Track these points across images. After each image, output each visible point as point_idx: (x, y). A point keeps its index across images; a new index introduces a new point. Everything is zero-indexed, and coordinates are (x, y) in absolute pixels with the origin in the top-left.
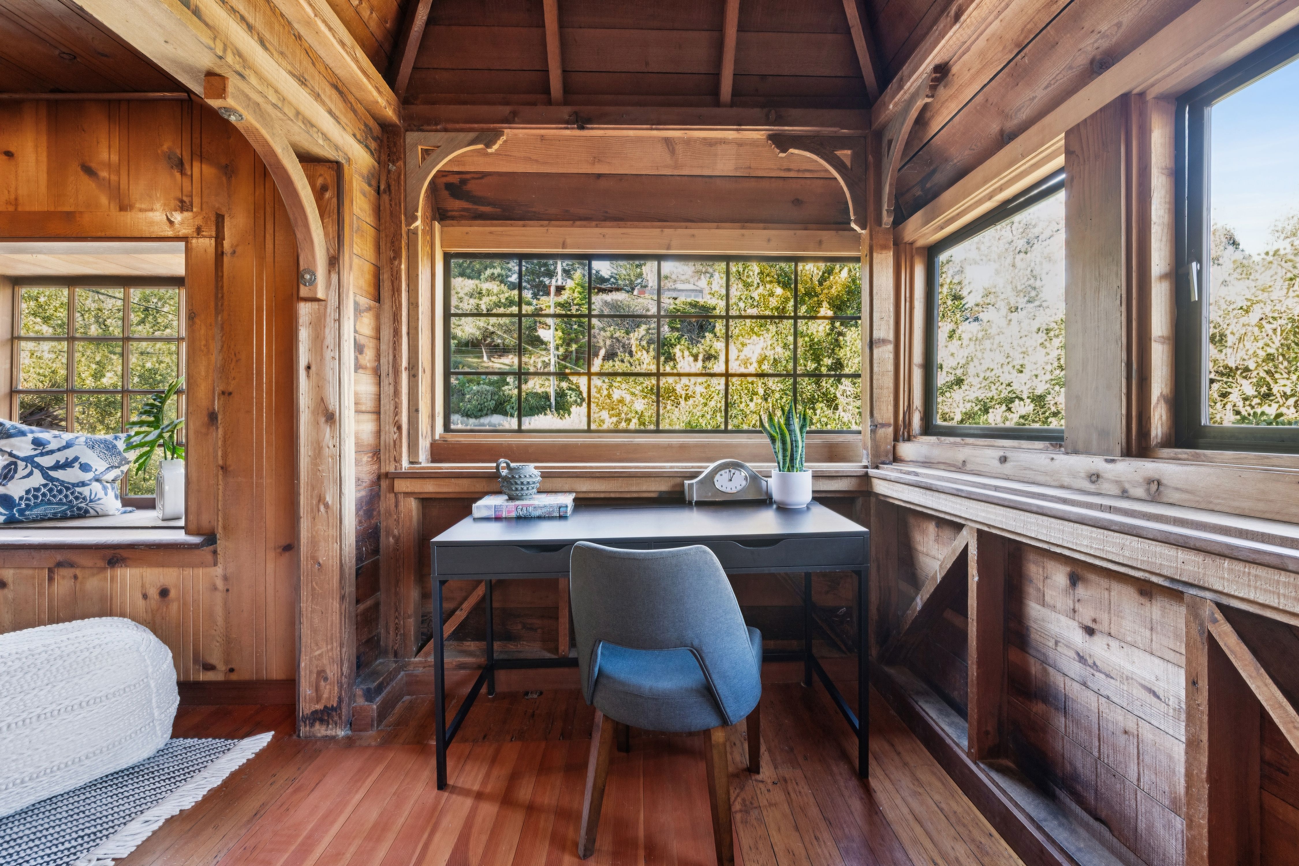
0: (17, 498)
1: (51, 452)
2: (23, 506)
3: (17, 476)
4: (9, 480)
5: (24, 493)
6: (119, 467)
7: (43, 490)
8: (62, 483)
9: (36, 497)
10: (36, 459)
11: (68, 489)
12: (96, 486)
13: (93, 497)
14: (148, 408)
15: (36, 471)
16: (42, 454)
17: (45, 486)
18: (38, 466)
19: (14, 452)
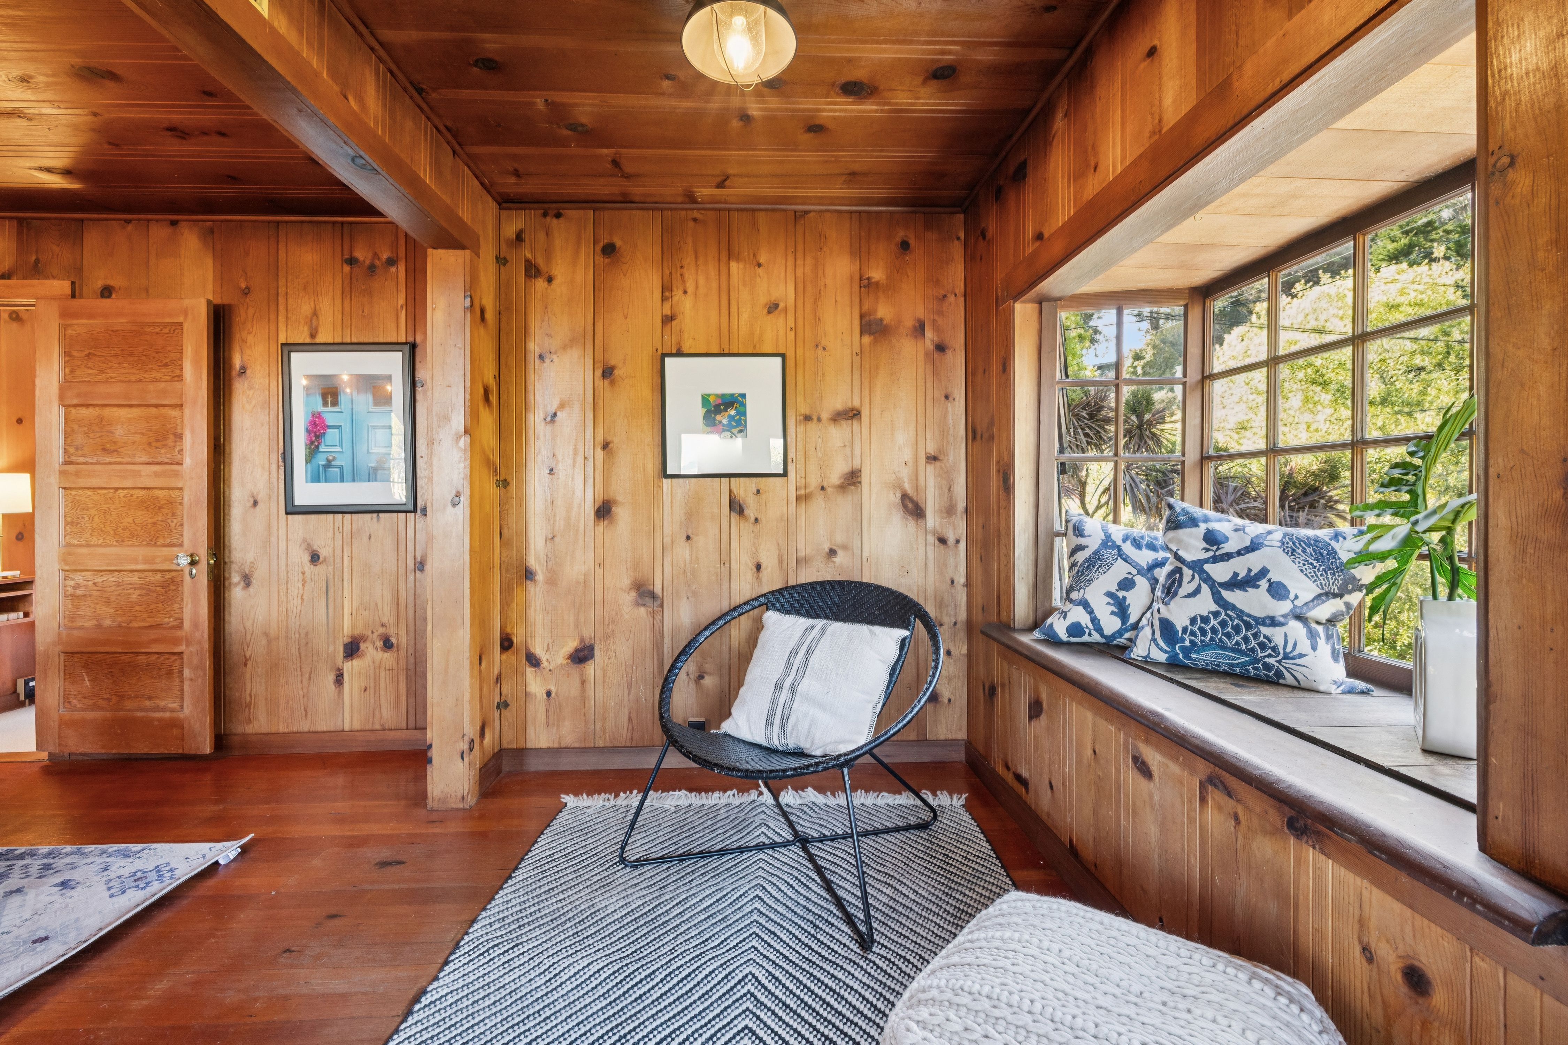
0: (1179, 629)
1: (1228, 556)
2: (1187, 643)
3: (1182, 592)
4: (1172, 598)
5: (1188, 623)
6: (1341, 596)
7: (1213, 622)
8: (1240, 614)
9: (1203, 632)
10: (1207, 567)
11: (1248, 626)
12: (1296, 628)
13: (1288, 650)
14: (1396, 473)
15: (1205, 588)
16: (1215, 559)
17: (1216, 614)
18: (1207, 579)
19: (1180, 553)
